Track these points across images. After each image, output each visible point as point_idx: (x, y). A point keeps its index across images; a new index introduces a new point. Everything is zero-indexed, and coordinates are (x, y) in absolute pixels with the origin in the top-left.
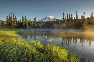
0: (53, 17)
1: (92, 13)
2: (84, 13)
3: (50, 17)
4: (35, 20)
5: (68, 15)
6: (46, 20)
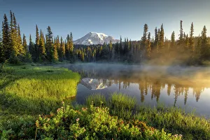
0: (104, 35)
1: (205, 29)
2: (192, 28)
4: (69, 38)
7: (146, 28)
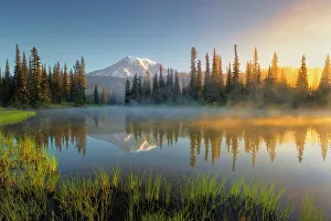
0: (150, 62)
1: (275, 57)
2: (256, 54)
3: (141, 61)
4: (79, 67)
5: (207, 57)
6: (126, 70)
7: (194, 53)
